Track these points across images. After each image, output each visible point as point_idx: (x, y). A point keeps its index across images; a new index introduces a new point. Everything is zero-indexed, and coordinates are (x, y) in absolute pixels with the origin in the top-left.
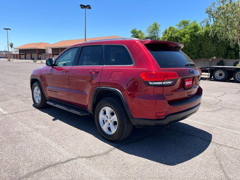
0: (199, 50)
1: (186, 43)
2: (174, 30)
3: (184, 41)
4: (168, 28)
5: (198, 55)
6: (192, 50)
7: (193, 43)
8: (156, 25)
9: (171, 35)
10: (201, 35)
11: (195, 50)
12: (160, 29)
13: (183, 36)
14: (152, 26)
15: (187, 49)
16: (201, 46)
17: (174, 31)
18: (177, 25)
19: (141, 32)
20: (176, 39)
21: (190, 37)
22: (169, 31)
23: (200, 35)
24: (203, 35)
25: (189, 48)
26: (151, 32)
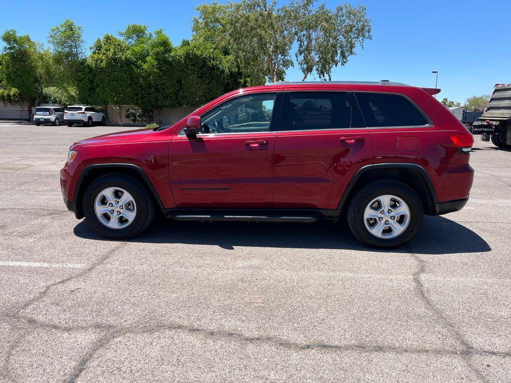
0: (178, 91)
1: (150, 74)
2: (119, 45)
3: (146, 71)
4: (102, 39)
5: (176, 100)
6: (163, 89)
7: (163, 75)
8: (70, 27)
9: (115, 53)
10: (179, 61)
11: (170, 91)
12: (83, 38)
13: (141, 60)
14: (63, 29)
15: (153, 87)
16: (180, 81)
17: (119, 47)
18: (121, 34)
19: (29, 40)
20: (128, 65)
21: (156, 63)
22: (105, 44)
23: (175, 60)
24: (183, 62)
25: (157, 85)
26: (62, 44)
